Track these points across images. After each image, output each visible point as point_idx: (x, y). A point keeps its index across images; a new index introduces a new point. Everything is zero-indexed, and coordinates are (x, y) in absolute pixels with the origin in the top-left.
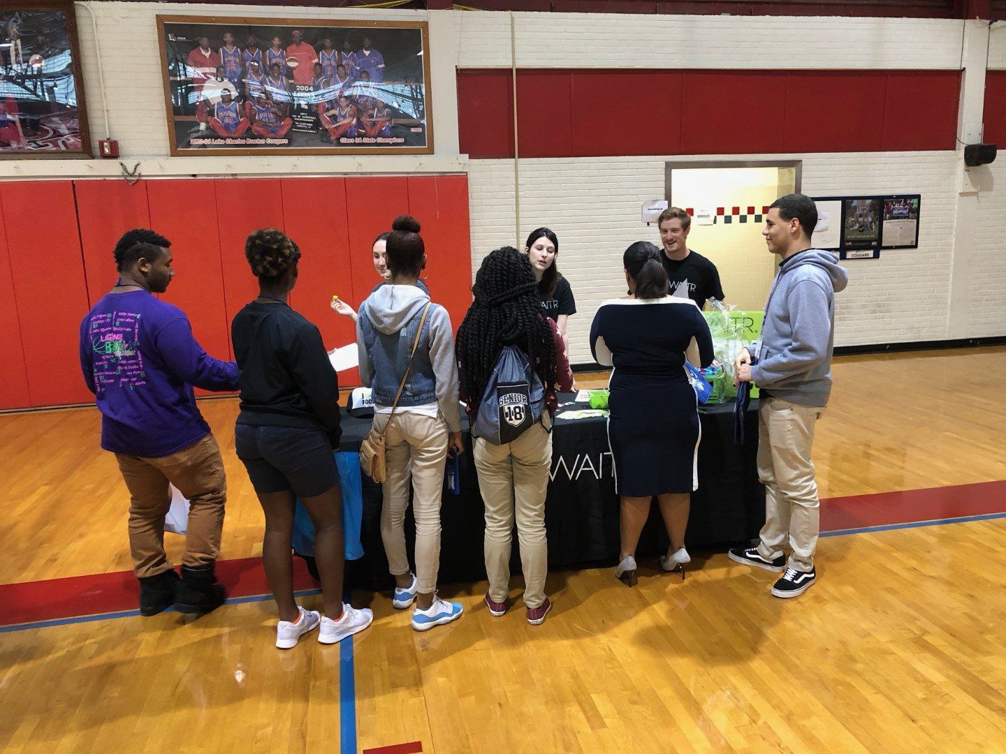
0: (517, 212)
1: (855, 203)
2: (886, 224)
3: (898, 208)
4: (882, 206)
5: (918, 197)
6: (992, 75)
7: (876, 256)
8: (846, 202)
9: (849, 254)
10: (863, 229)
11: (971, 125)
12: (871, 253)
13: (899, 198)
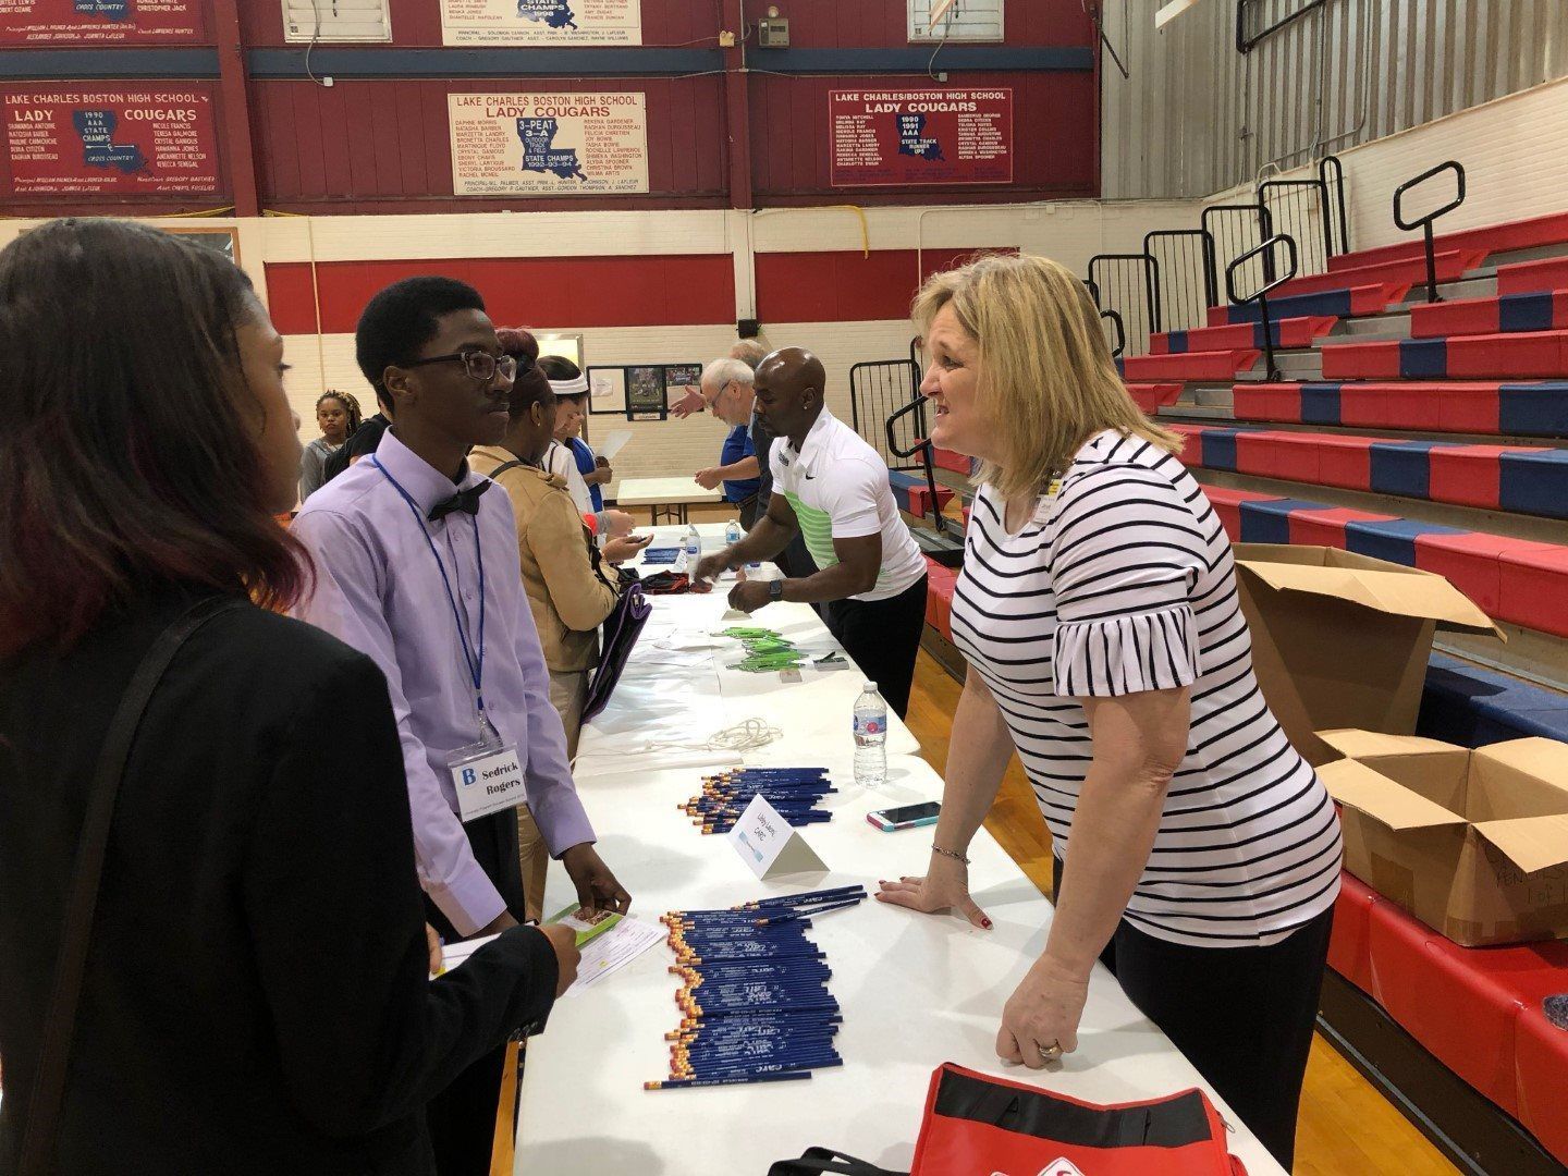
0: (323, 377)
1: (637, 370)
2: (669, 389)
3: (680, 375)
4: (663, 373)
5: (700, 366)
6: (759, 258)
7: (663, 418)
8: (628, 370)
9: (636, 416)
10: (647, 393)
11: (745, 302)
12: (658, 415)
13: (680, 366)
